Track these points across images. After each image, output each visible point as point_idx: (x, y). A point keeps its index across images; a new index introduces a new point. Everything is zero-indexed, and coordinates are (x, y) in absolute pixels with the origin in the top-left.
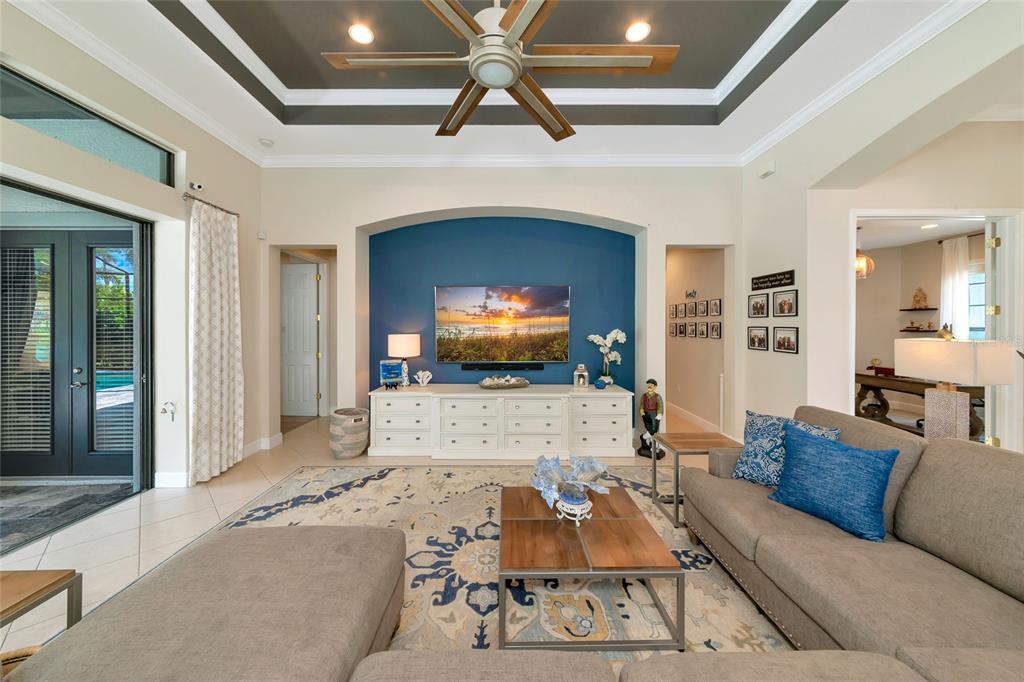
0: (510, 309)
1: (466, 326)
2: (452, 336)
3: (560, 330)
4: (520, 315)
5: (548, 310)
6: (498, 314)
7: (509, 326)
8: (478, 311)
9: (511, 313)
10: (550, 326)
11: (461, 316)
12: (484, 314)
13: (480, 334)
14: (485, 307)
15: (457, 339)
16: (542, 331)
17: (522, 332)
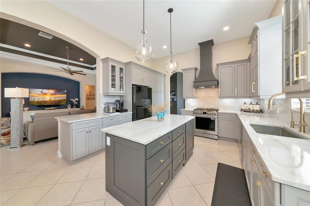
0: (49, 92)
1: (37, 97)
2: (33, 100)
3: (63, 98)
4: (52, 94)
5: (60, 93)
6: (46, 94)
7: (49, 97)
8: (40, 93)
9: (49, 94)
10: (61, 97)
11: (35, 95)
12: (42, 94)
13: (40, 100)
14: (42, 92)
15: (34, 101)
16: (58, 99)
17: (53, 99)
